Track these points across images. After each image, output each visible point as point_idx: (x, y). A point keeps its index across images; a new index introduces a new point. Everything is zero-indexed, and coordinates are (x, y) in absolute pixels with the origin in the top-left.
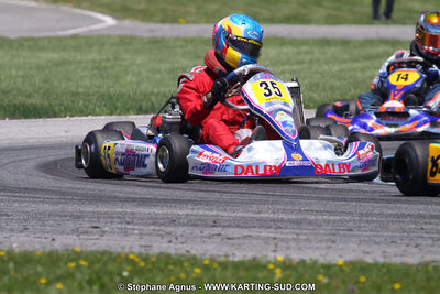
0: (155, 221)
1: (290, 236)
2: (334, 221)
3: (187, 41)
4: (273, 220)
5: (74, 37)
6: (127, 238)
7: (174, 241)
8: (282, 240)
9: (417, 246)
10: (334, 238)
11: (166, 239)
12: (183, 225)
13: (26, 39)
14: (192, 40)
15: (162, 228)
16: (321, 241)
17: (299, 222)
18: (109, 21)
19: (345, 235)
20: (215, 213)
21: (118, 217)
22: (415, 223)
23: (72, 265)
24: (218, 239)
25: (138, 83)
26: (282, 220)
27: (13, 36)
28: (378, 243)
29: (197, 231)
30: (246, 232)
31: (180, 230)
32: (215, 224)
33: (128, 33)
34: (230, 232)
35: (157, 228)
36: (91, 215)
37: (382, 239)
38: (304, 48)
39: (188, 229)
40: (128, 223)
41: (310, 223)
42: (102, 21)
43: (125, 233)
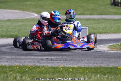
0: (38, 59)
2: (79, 59)
4: (65, 59)
5: (27, 19)
7: (41, 63)
8: (66, 63)
9: (96, 64)
10: (78, 62)
11: (39, 63)
13: (15, 20)
16: (75, 63)
17: (71, 59)
19: (81, 62)
20: (52, 58)
21: (29, 59)
22: (98, 59)
23: (15, 68)
24: (51, 63)
26: (67, 59)
27: (12, 19)
28: (88, 63)
29: (47, 61)
30: (58, 61)
31: (43, 61)
32: (52, 60)
34: (55, 62)
35: (38, 61)
36: (23, 59)
39: (45, 61)
40: (31, 60)
41: (74, 59)
42: (35, 15)
43: (30, 62)
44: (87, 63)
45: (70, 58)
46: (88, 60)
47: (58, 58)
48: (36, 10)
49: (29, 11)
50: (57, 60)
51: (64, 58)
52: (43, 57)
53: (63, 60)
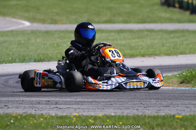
0: (32, 103)
1: (86, 107)
2: (106, 102)
3: (60, 32)
4: (81, 102)
5: (12, 31)
6: (18, 110)
7: (37, 110)
8: (82, 109)
10: (104, 107)
11: (34, 109)
12: (43, 104)
14: (63, 32)
15: (34, 105)
16: (98, 109)
17: (91, 102)
18: (27, 24)
19: (109, 107)
20: (57, 99)
21: (16, 102)
22: (139, 101)
24: (56, 109)
25: (36, 50)
26: (85, 102)
29: (48, 106)
30: (68, 106)
31: (41, 106)
32: (56, 103)
33: (34, 29)
34: (62, 106)
35: (31, 105)
36: (5, 102)
37: (123, 108)
38: (112, 34)
39: (44, 106)
40: (20, 104)
41: (96, 102)
42: (24, 24)
43: (17, 108)
44: (120, 109)
45: (90, 100)
46: (121, 103)
47: (67, 100)
48: (26, 15)
49: (14, 17)
50: (65, 103)
51: (79, 100)
52: (41, 99)
53: (77, 103)
